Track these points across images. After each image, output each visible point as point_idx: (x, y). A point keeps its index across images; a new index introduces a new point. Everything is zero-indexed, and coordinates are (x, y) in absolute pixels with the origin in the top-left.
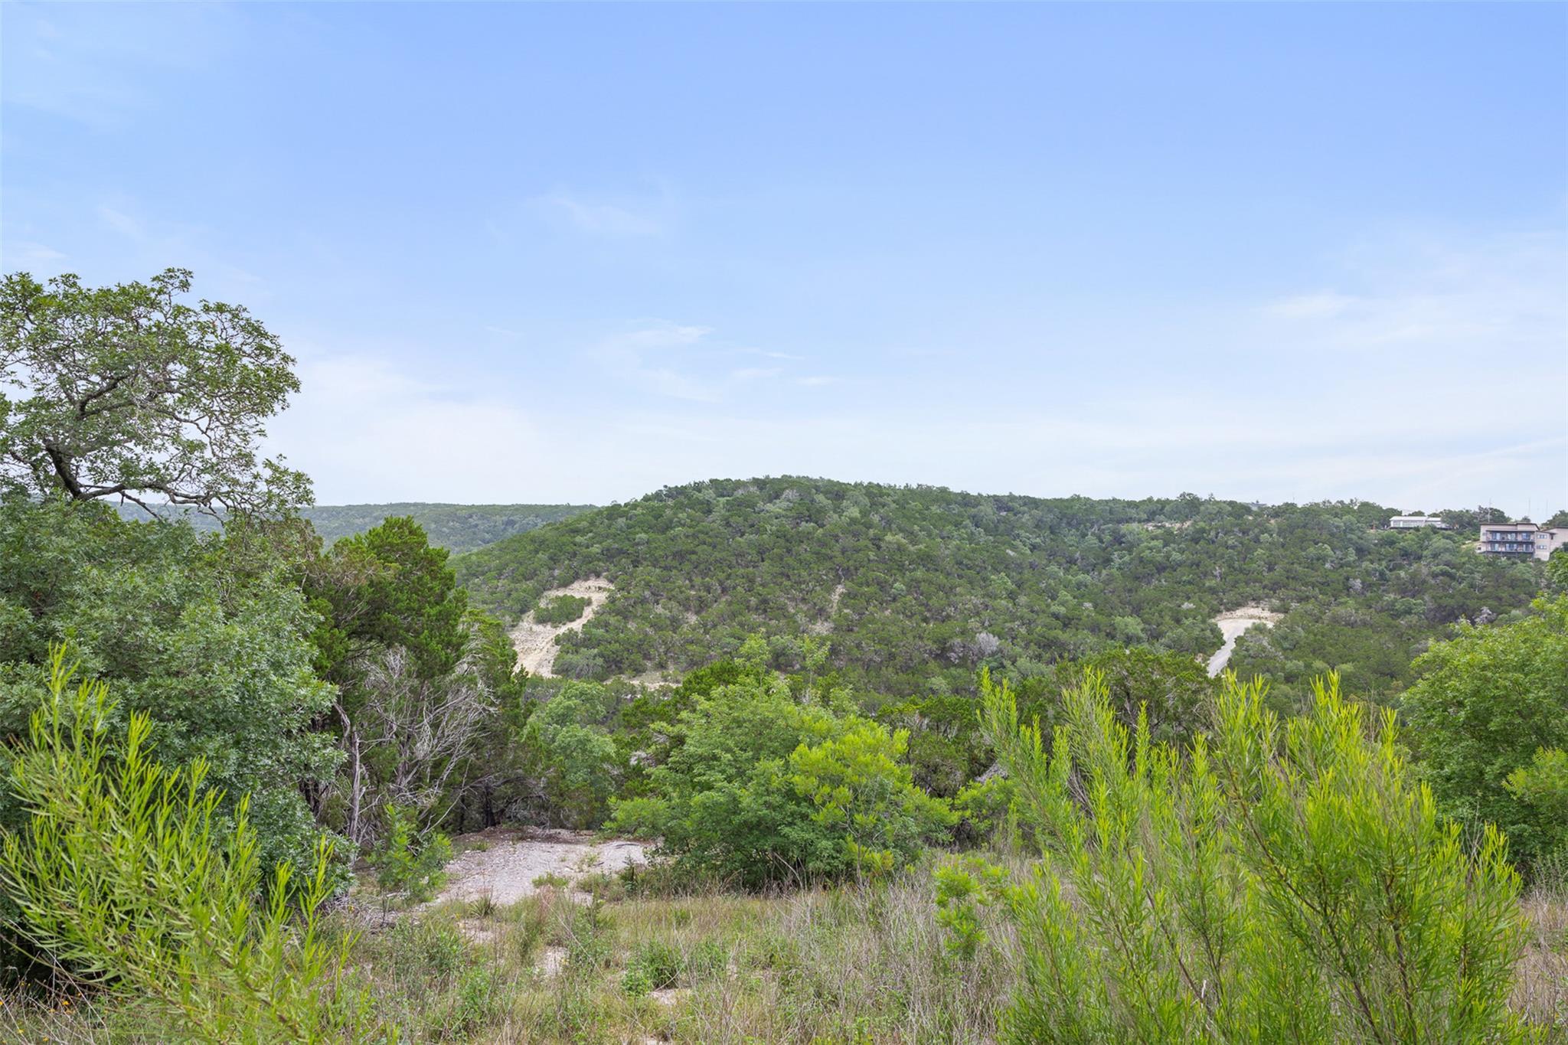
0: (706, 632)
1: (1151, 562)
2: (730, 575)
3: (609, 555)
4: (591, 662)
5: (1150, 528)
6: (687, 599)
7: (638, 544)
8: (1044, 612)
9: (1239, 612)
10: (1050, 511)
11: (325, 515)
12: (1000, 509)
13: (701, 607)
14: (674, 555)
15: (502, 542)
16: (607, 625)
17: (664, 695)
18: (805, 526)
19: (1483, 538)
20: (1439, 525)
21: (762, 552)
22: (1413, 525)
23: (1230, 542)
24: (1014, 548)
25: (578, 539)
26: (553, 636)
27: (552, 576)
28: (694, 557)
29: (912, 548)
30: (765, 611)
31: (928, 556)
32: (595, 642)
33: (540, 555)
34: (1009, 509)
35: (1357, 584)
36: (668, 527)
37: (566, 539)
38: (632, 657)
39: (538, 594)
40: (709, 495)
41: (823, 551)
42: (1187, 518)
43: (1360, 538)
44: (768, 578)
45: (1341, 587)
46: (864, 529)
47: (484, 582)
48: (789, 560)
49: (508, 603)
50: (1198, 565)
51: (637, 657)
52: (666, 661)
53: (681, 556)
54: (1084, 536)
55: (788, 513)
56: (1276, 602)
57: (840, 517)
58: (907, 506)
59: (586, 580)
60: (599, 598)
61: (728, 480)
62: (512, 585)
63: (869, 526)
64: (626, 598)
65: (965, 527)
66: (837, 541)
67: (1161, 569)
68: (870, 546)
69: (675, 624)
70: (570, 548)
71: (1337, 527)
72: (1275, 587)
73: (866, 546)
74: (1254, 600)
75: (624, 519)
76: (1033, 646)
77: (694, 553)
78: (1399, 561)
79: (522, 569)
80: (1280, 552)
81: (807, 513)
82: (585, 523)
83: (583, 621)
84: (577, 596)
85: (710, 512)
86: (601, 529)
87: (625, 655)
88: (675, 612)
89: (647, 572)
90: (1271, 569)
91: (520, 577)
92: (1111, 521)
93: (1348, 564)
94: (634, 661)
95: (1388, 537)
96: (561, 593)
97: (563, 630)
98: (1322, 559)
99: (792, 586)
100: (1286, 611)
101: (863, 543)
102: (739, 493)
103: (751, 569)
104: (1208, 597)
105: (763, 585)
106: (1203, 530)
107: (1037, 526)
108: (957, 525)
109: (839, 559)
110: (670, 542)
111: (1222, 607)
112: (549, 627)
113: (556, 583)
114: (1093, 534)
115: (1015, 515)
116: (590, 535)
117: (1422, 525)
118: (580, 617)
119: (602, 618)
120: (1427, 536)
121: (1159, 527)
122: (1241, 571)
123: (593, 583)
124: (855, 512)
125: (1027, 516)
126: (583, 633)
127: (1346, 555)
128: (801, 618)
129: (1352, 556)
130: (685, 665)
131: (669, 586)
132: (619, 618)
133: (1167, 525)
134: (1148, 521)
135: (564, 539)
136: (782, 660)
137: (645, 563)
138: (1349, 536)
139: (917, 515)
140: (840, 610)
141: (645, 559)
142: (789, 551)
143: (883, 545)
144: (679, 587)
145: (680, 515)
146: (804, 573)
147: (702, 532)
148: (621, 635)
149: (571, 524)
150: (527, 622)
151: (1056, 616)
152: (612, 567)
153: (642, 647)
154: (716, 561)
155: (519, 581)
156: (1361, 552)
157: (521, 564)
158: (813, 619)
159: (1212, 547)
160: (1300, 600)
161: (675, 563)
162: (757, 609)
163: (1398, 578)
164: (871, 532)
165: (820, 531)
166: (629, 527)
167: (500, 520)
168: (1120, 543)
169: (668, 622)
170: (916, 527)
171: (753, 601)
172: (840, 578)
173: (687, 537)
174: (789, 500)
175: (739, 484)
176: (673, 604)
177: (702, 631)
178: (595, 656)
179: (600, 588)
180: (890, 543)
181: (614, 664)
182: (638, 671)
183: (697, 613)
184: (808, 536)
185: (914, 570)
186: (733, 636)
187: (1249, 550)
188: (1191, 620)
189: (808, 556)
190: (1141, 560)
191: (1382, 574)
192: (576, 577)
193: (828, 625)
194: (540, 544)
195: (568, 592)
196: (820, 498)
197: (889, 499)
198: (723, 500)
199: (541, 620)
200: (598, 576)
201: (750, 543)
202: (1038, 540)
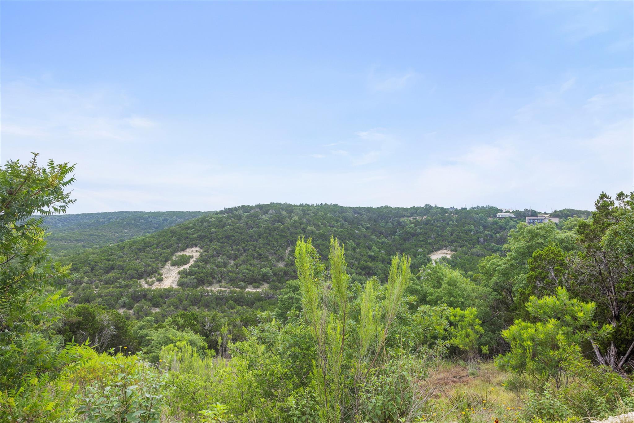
0: (237, 268)
1: (409, 233)
2: (247, 245)
3: (201, 238)
4: (192, 281)
5: (411, 219)
6: (231, 254)
7: (212, 233)
8: (365, 255)
9: (440, 252)
10: (374, 213)
11: (87, 217)
12: (355, 213)
13: (236, 258)
14: (226, 237)
15: (159, 232)
16: (198, 266)
17: (220, 293)
18: (277, 224)
19: (527, 221)
20: (513, 216)
21: (260, 235)
22: (504, 216)
23: (438, 225)
24: (359, 229)
25: (189, 231)
26: (178, 271)
27: (178, 246)
28: (233, 238)
29: (317, 232)
30: (260, 259)
31: (323, 235)
32: (194, 273)
33: (173, 238)
34: (359, 213)
35: (482, 240)
36: (224, 226)
37: (184, 231)
38: (208, 278)
39: (172, 254)
40: (241, 212)
41: (283, 234)
42: (425, 215)
43: (484, 222)
44: (261, 245)
45: (476, 241)
46: (299, 225)
47: (151, 249)
48: (270, 238)
49: (160, 258)
50: (426, 234)
51: (210, 279)
52: (221, 280)
53: (228, 237)
54: (387, 222)
55: (270, 219)
56: (453, 248)
57: (290, 220)
58: (318, 214)
59: (191, 248)
60: (196, 255)
61: (248, 206)
62: (162, 251)
63: (301, 224)
64: (207, 255)
65: (340, 222)
66: (289, 230)
67: (413, 235)
68: (302, 231)
69: (225, 265)
70: (185, 235)
71: (477, 218)
72: (452, 242)
73: (300, 232)
74: (445, 247)
75: (207, 223)
76: (359, 269)
77: (234, 236)
78: (499, 230)
79: (166, 244)
80: (455, 228)
81: (278, 219)
82: (192, 225)
83: (189, 265)
84: (188, 254)
85: (241, 219)
86: (198, 228)
87: (205, 278)
88: (225, 260)
89: (215, 245)
90: (452, 235)
91: (165, 247)
92: (397, 217)
93: (480, 232)
94: (208, 280)
95: (495, 221)
96: (181, 254)
97: (181, 268)
98: (470, 231)
99: (271, 249)
100: (456, 251)
101: (299, 230)
102: (252, 212)
103: (255, 242)
104: (428, 246)
105: (260, 248)
106: (429, 220)
107: (369, 220)
108: (337, 221)
109: (289, 237)
110: (224, 232)
111: (434, 250)
112: (176, 267)
113: (179, 249)
114: (390, 222)
115: (361, 215)
116: (193, 229)
117: (508, 216)
118: (188, 263)
119: (197, 263)
120: (508, 221)
121: (415, 219)
122: (441, 236)
123: (194, 249)
124: (296, 218)
125: (365, 216)
126: (190, 270)
127: (479, 229)
128: (274, 261)
129: (481, 229)
130: (228, 281)
131: (223, 249)
132: (203, 263)
133: (418, 218)
134: (411, 216)
135: (183, 232)
136: (265, 278)
137: (214, 241)
138: (481, 221)
139: (321, 218)
140: (289, 257)
141: (215, 239)
142: (270, 234)
143: (306, 231)
144: (227, 250)
145: (229, 221)
146: (275, 243)
147: (236, 228)
148: (204, 270)
149: (186, 225)
150: (168, 265)
151: (370, 257)
152: (201, 243)
153: (212, 275)
154: (242, 239)
155: (165, 249)
156: (485, 227)
157: (166, 242)
158: (278, 261)
159: (432, 227)
160: (461, 246)
161: (226, 241)
162: (257, 258)
163: (497, 237)
164: (302, 226)
165: (282, 226)
166: (209, 226)
167: (161, 218)
168: (400, 225)
169: (223, 264)
170: (320, 223)
171: (256, 255)
172: (289, 244)
173: (231, 230)
174: (271, 214)
175: (252, 208)
176: (225, 257)
177: (235, 267)
178: (193, 279)
179: (197, 251)
180: (309, 230)
181: (201, 282)
182: (210, 284)
183: (234, 260)
184: (277, 229)
185: (318, 240)
186: (247, 269)
187: (445, 228)
188: (419, 256)
189: (277, 237)
190: (406, 232)
191: (491, 235)
192: (188, 247)
193: (284, 263)
194: (173, 233)
195: (184, 253)
196: (284, 213)
197: (311, 212)
198: (246, 214)
199: (173, 265)
200: (196, 246)
201: (255, 232)
202: (369, 225)
